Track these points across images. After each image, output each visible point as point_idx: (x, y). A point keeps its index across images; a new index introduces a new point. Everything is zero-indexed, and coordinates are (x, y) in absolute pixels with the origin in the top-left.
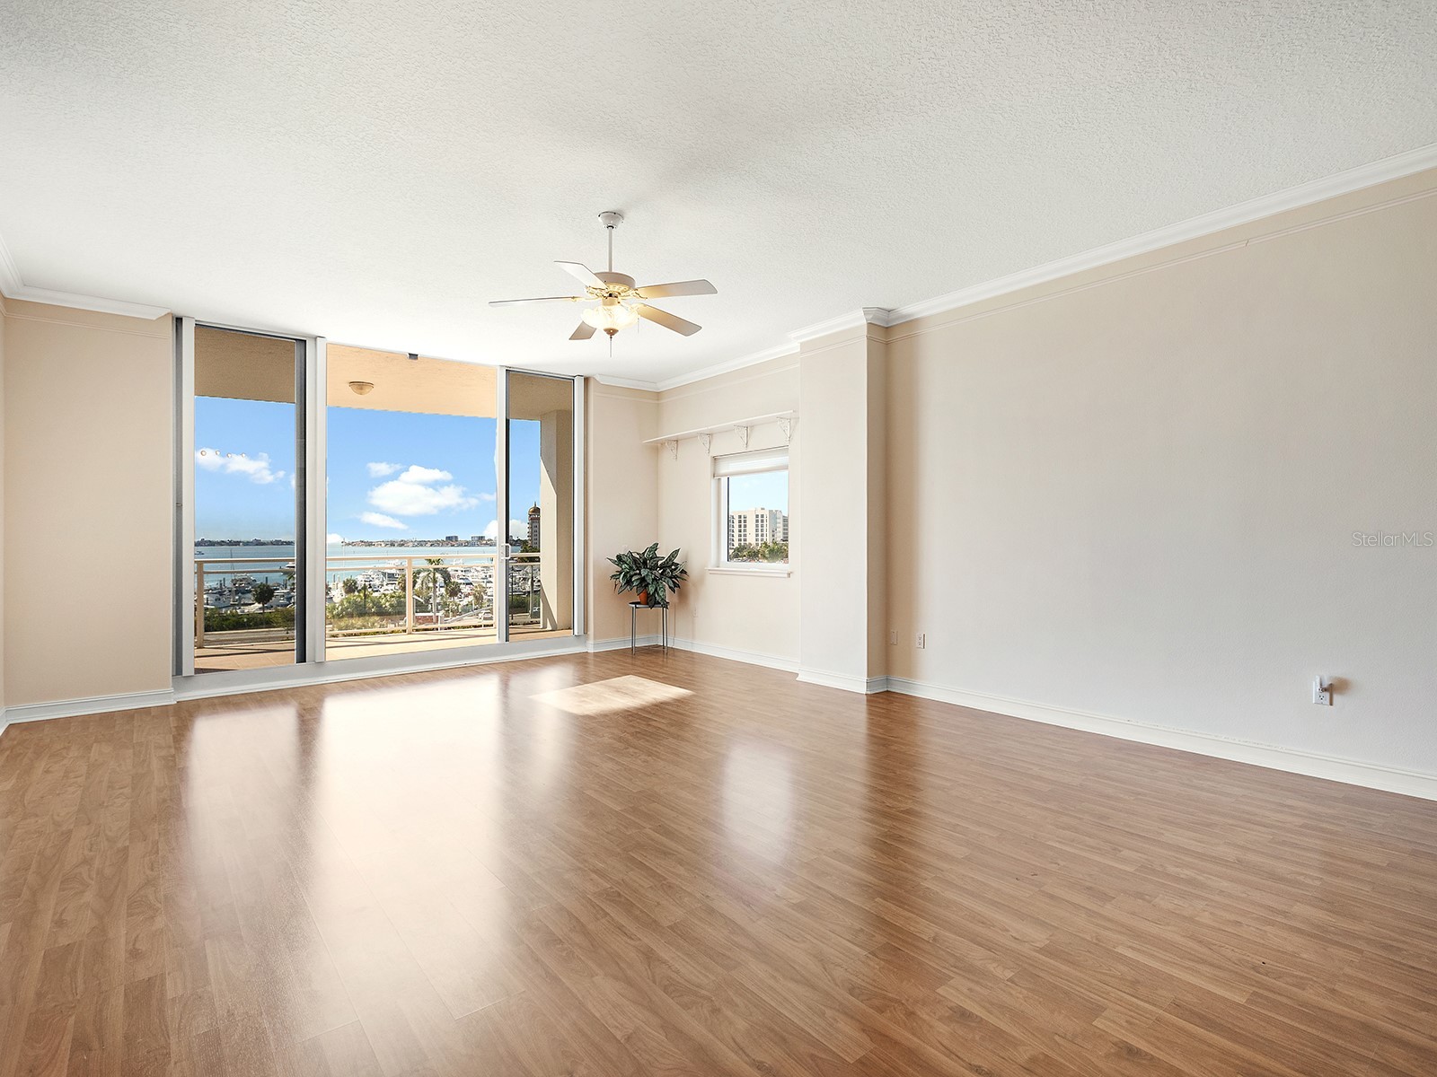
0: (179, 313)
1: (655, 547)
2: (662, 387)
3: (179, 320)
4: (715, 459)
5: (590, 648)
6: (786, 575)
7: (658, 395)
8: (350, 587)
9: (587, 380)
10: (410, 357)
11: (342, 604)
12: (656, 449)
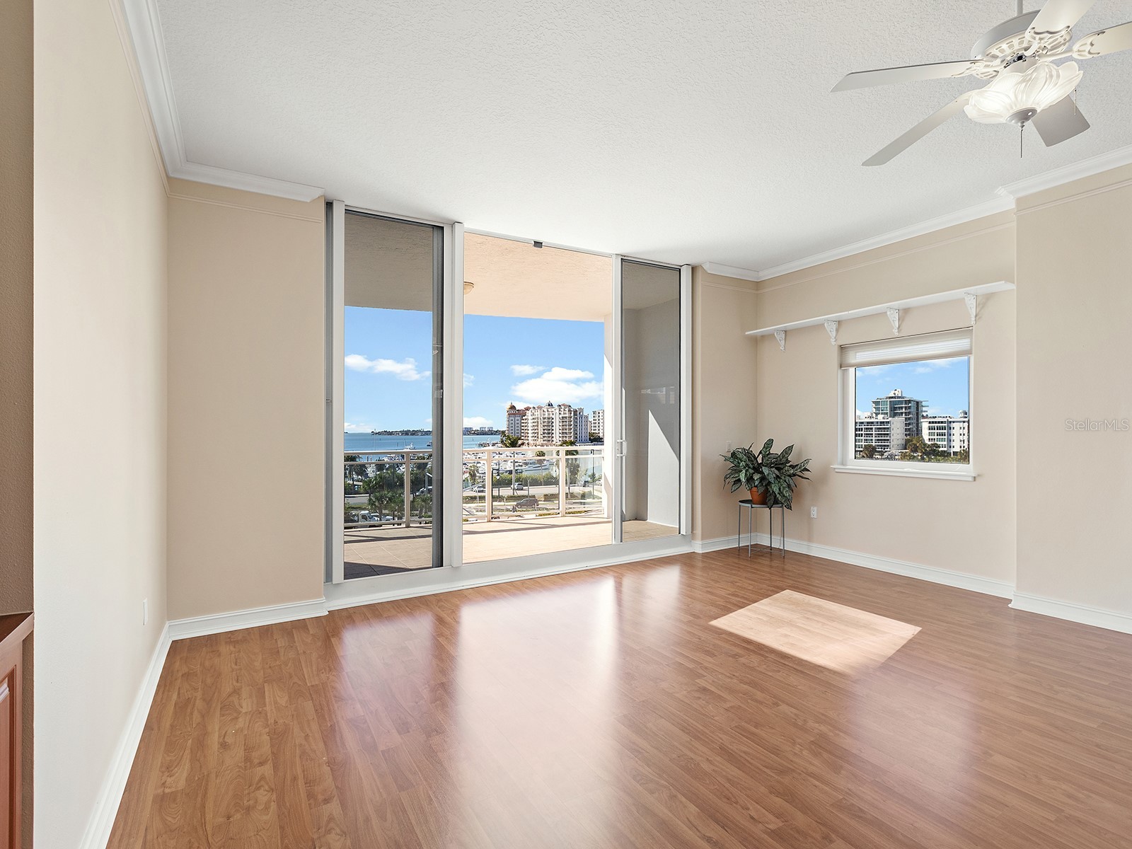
0: (330, 197)
1: (769, 443)
2: (765, 275)
3: (329, 205)
4: (842, 349)
5: (698, 547)
6: (971, 479)
7: (758, 285)
8: (380, 467)
9: (694, 269)
10: (535, 246)
11: (376, 479)
12: (756, 342)
